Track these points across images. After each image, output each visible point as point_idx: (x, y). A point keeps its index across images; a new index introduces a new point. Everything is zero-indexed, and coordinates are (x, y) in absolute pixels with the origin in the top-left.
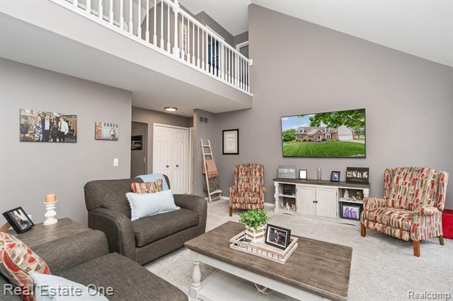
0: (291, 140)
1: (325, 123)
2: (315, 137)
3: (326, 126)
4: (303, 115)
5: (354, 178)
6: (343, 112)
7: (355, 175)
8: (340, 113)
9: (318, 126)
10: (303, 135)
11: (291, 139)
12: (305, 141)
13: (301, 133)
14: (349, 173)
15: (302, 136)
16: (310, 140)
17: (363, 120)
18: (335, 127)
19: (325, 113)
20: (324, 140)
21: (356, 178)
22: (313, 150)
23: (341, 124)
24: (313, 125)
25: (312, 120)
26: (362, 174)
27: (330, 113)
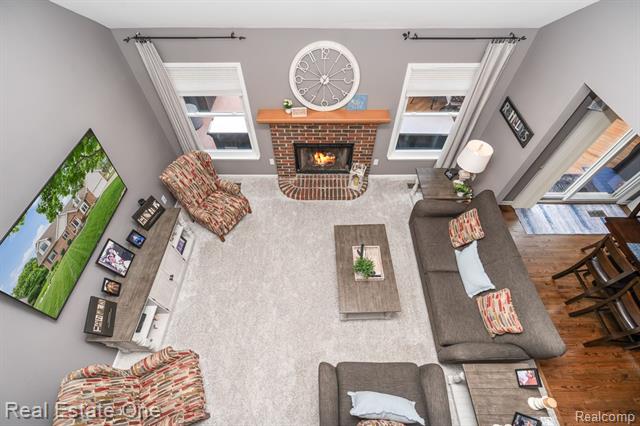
0: (44, 280)
1: (66, 194)
2: (71, 229)
3: (70, 196)
4: (21, 219)
5: (151, 218)
6: (72, 154)
7: (148, 216)
8: (70, 158)
9: (61, 209)
10: (53, 249)
11: (42, 281)
12: (63, 252)
13: (48, 249)
14: (140, 221)
15: (53, 251)
16: (70, 242)
17: (98, 148)
18: (82, 186)
19: (52, 179)
20: (83, 220)
21: (153, 216)
22: (84, 249)
23: (83, 175)
24: (52, 216)
25: (44, 211)
26: (153, 207)
27: (59, 171)
